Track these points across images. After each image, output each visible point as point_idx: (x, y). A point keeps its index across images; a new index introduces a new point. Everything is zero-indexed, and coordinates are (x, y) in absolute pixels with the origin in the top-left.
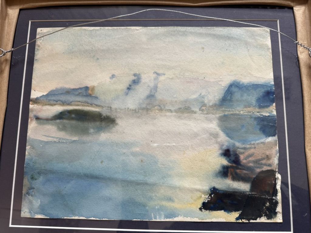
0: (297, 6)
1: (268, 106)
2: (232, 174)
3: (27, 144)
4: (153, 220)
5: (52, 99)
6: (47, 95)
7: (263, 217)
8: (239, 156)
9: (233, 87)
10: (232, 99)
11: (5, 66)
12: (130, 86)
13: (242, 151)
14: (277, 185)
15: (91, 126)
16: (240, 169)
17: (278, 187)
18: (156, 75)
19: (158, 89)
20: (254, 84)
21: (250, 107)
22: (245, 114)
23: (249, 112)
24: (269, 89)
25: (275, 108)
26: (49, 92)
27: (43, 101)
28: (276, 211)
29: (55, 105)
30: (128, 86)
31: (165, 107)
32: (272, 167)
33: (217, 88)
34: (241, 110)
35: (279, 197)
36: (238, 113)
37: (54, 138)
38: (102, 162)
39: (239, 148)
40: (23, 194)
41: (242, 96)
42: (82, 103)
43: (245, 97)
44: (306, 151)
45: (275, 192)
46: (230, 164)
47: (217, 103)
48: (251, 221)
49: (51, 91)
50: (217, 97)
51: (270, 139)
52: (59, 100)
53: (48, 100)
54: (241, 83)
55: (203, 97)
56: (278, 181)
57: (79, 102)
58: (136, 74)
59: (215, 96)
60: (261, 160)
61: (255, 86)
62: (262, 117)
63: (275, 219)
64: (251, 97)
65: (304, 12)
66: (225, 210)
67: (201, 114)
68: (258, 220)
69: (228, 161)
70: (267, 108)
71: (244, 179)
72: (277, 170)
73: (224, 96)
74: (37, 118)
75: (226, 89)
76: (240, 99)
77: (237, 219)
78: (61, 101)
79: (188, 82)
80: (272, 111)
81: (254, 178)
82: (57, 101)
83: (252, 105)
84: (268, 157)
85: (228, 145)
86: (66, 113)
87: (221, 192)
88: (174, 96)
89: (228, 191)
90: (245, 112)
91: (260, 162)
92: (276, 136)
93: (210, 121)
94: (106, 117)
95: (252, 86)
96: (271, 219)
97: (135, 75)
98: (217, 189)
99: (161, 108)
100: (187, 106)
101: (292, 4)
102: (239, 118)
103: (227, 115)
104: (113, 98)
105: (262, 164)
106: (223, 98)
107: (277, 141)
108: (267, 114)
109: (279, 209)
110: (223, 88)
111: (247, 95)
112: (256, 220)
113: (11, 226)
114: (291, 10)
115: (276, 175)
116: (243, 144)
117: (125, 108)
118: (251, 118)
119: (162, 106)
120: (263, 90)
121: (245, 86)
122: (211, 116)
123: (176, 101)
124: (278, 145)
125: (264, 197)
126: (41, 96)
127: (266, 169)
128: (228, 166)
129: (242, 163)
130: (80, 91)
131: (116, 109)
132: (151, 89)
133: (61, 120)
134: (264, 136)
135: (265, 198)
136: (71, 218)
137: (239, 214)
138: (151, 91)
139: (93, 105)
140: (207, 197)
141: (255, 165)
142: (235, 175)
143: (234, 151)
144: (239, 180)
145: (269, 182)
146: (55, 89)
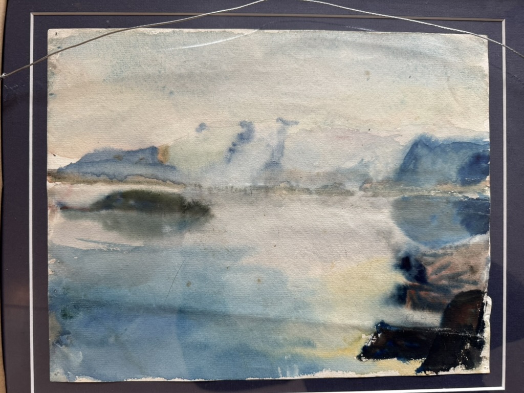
1: (478, 182)
2: (412, 299)
3: (49, 255)
4: (281, 378)
5: (89, 170)
6: (79, 164)
7: (459, 366)
8: (425, 268)
9: (419, 146)
10: (418, 168)
12: (234, 145)
13: (430, 259)
14: (485, 314)
16: (426, 290)
17: (487, 318)
18: (282, 125)
19: (286, 152)
20: (456, 142)
21: (446, 184)
22: (438, 195)
23: (445, 192)
24: (481, 151)
25: (489, 186)
26: (83, 158)
27: (72, 176)
28: (481, 356)
29: (95, 182)
30: (231, 146)
31: (297, 185)
32: (479, 286)
33: (391, 149)
34: (431, 189)
35: (487, 333)
36: (426, 193)
39: (424, 255)
41: (434, 163)
42: (147, 179)
43: (440, 164)
45: (481, 326)
46: (409, 283)
47: (391, 176)
48: (441, 373)
49: (86, 156)
50: (392, 166)
51: (478, 239)
52: (103, 173)
53: (81, 174)
54: (433, 140)
55: (367, 166)
56: (487, 307)
57: (141, 175)
58: (245, 122)
59: (388, 164)
60: (461, 275)
61: (458, 146)
62: (466, 202)
63: (477, 369)
64: (449, 164)
66: (399, 358)
68: (452, 371)
69: (407, 278)
70: (476, 184)
71: (431, 307)
72: (486, 290)
73: (404, 163)
74: (64, 208)
75: (408, 150)
76: (431, 169)
77: (418, 370)
78: (108, 175)
80: (484, 191)
81: (449, 305)
82: (98, 176)
83: (451, 179)
85: (408, 251)
86: (118, 197)
87: (393, 329)
88: (315, 164)
89: (404, 327)
90: (438, 193)
91: (459, 278)
92: (488, 233)
94: (192, 204)
95: (451, 146)
96: (472, 368)
97: (242, 124)
98: (387, 325)
99: (292, 187)
100: (337, 181)
102: (428, 204)
103: (407, 198)
104: (204, 169)
105: (462, 281)
106: (401, 166)
107: (488, 242)
108: (475, 196)
109: (486, 352)
110: (401, 148)
111: (443, 161)
112: (448, 370)
115: (484, 298)
116: (433, 248)
118: (447, 203)
119: (293, 182)
120: (470, 153)
121: (440, 146)
123: (318, 173)
124: (490, 248)
125: (463, 334)
126: (68, 166)
127: (469, 290)
128: (407, 285)
129: (429, 281)
130: (141, 156)
131: (210, 189)
132: (273, 150)
133: (110, 211)
134: (468, 234)
135: (464, 336)
136: (140, 380)
137: (421, 363)
138: (273, 154)
139: (168, 182)
140: (370, 337)
141: (451, 283)
142: (416, 301)
143: (417, 261)
144: (423, 309)
145: (473, 310)
146: (92, 152)
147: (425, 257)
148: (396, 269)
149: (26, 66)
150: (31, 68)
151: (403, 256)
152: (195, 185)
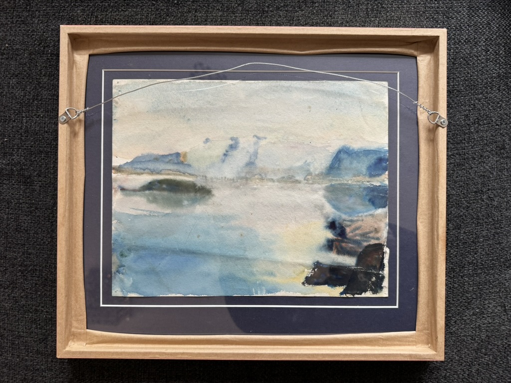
0: (422, 56)
1: (380, 175)
2: (336, 247)
5: (138, 167)
6: (132, 162)
7: (368, 292)
8: (345, 229)
9: (342, 153)
10: (341, 166)
11: (80, 128)
12: (227, 151)
13: (348, 223)
14: (385, 259)
15: (185, 198)
16: (346, 242)
17: (386, 261)
18: (256, 139)
19: (259, 156)
20: (366, 150)
21: (359, 176)
23: (358, 181)
24: (383, 155)
25: (387, 177)
26: (134, 159)
27: (128, 170)
28: (382, 286)
29: (142, 174)
30: (225, 152)
31: (266, 176)
32: (380, 241)
33: (324, 155)
34: (349, 179)
35: (386, 272)
36: (346, 182)
37: (144, 211)
38: (198, 236)
39: (345, 220)
40: (113, 272)
41: (351, 163)
42: (174, 172)
43: (355, 164)
44: (418, 224)
45: (382, 267)
46: (335, 237)
47: (324, 171)
48: (356, 296)
49: (136, 157)
50: (324, 165)
51: (380, 211)
52: (147, 169)
53: (133, 169)
54: (351, 149)
55: (309, 165)
56: (386, 255)
57: (170, 170)
58: (233, 137)
59: (322, 164)
61: (367, 152)
62: (371, 187)
63: (380, 294)
64: (361, 164)
65: (429, 63)
66: (329, 285)
67: (306, 183)
68: (363, 295)
69: (333, 235)
70: (378, 176)
71: (350, 253)
72: (385, 244)
73: (332, 163)
75: (334, 155)
76: (349, 167)
77: (341, 294)
78: (150, 170)
79: (293, 147)
80: (384, 181)
81: (361, 252)
82: (144, 170)
83: (362, 173)
84: (377, 231)
86: (156, 183)
87: (324, 266)
88: (276, 164)
89: (332, 266)
91: (367, 235)
92: (387, 208)
93: (315, 191)
94: (201, 187)
95: (363, 153)
96: (376, 293)
97: (232, 139)
98: (321, 264)
99: (263, 177)
100: (290, 174)
101: (415, 53)
103: (334, 185)
104: (208, 166)
105: (369, 237)
106: (330, 165)
108: (378, 184)
109: (385, 283)
110: (330, 154)
111: (357, 162)
112: (361, 294)
113: (102, 305)
114: (414, 60)
115: (384, 249)
116: (350, 216)
117: (222, 178)
119: (263, 175)
120: (375, 157)
121: (355, 153)
122: (316, 186)
123: (278, 169)
124: (388, 217)
125: (370, 271)
126: (125, 164)
127: (374, 243)
128: (333, 239)
129: (348, 237)
130: (170, 158)
131: (212, 178)
132: (251, 155)
133: (151, 191)
134: (373, 207)
135: (370, 273)
136: (167, 296)
137: (343, 290)
138: (251, 158)
139: (186, 174)
140: (310, 271)
141: (362, 239)
142: (340, 249)
143: (340, 224)
144: (344, 254)
145: (377, 256)
146: (140, 155)
147: (345, 222)
148: (326, 229)
149: (100, 104)
150: (103, 105)
151: (331, 221)
152: (203, 176)
